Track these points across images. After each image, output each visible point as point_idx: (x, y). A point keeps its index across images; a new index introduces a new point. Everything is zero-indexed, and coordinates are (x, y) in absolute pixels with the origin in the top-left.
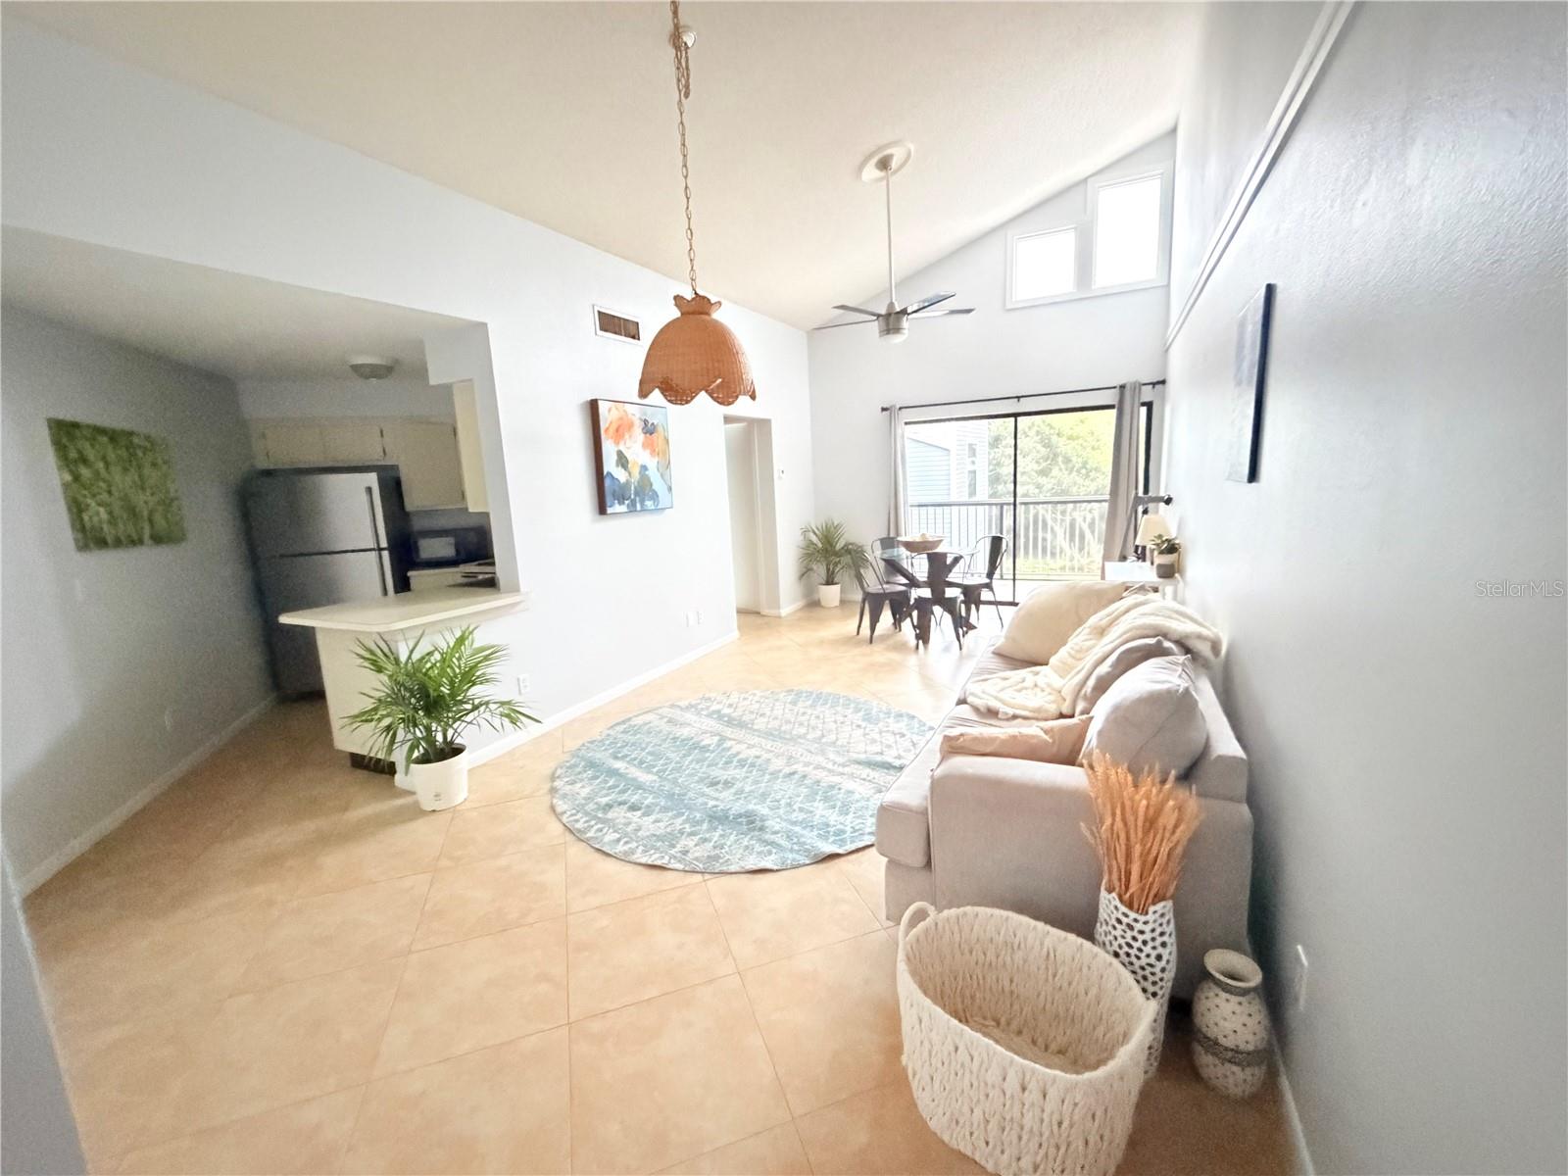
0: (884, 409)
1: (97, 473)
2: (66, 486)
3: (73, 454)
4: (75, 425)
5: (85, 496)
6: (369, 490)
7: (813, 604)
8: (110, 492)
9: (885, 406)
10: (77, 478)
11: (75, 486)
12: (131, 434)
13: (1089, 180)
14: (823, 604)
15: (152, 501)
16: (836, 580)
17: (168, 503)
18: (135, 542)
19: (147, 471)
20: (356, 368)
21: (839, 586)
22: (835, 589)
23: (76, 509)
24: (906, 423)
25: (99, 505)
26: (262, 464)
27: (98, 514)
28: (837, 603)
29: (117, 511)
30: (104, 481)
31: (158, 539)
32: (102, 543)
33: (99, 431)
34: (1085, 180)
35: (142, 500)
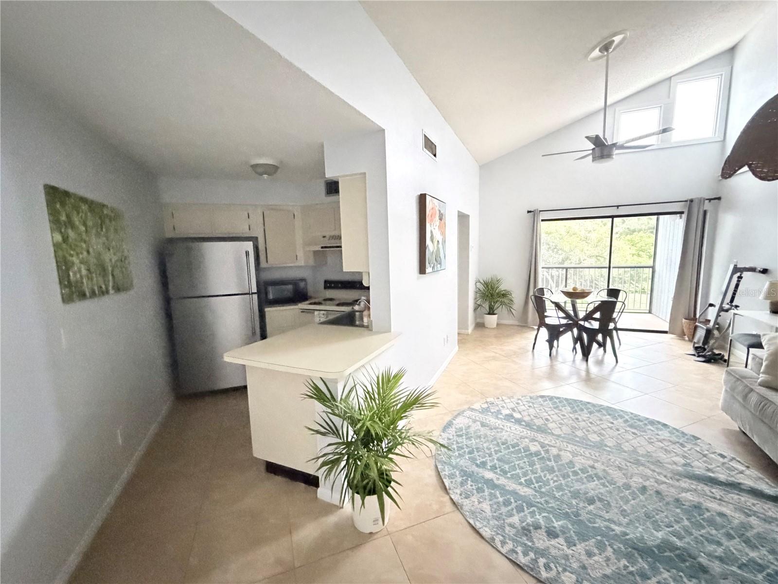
0: (529, 212)
1: (80, 234)
2: (56, 246)
3: (63, 218)
4: (66, 194)
5: (72, 256)
6: (247, 253)
7: (480, 325)
8: (88, 252)
9: (529, 210)
10: (65, 239)
11: (64, 246)
12: (104, 206)
13: (672, 78)
14: (486, 326)
15: (114, 259)
16: (495, 312)
17: (123, 260)
18: (104, 293)
19: (112, 235)
20: (255, 167)
21: (496, 316)
22: (494, 318)
23: (63, 266)
24: (542, 220)
25: (81, 263)
26: (169, 235)
27: (80, 271)
28: (495, 326)
29: (92, 269)
30: (85, 242)
31: (118, 289)
32: (83, 296)
33: (83, 200)
34: (670, 78)
35: (110, 258)
